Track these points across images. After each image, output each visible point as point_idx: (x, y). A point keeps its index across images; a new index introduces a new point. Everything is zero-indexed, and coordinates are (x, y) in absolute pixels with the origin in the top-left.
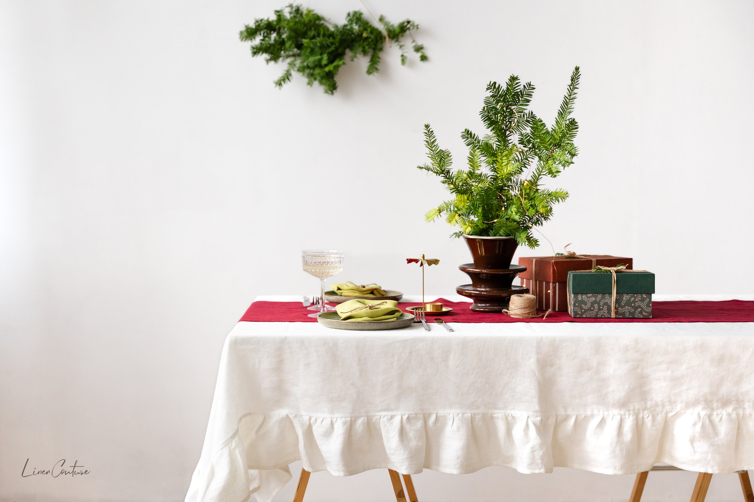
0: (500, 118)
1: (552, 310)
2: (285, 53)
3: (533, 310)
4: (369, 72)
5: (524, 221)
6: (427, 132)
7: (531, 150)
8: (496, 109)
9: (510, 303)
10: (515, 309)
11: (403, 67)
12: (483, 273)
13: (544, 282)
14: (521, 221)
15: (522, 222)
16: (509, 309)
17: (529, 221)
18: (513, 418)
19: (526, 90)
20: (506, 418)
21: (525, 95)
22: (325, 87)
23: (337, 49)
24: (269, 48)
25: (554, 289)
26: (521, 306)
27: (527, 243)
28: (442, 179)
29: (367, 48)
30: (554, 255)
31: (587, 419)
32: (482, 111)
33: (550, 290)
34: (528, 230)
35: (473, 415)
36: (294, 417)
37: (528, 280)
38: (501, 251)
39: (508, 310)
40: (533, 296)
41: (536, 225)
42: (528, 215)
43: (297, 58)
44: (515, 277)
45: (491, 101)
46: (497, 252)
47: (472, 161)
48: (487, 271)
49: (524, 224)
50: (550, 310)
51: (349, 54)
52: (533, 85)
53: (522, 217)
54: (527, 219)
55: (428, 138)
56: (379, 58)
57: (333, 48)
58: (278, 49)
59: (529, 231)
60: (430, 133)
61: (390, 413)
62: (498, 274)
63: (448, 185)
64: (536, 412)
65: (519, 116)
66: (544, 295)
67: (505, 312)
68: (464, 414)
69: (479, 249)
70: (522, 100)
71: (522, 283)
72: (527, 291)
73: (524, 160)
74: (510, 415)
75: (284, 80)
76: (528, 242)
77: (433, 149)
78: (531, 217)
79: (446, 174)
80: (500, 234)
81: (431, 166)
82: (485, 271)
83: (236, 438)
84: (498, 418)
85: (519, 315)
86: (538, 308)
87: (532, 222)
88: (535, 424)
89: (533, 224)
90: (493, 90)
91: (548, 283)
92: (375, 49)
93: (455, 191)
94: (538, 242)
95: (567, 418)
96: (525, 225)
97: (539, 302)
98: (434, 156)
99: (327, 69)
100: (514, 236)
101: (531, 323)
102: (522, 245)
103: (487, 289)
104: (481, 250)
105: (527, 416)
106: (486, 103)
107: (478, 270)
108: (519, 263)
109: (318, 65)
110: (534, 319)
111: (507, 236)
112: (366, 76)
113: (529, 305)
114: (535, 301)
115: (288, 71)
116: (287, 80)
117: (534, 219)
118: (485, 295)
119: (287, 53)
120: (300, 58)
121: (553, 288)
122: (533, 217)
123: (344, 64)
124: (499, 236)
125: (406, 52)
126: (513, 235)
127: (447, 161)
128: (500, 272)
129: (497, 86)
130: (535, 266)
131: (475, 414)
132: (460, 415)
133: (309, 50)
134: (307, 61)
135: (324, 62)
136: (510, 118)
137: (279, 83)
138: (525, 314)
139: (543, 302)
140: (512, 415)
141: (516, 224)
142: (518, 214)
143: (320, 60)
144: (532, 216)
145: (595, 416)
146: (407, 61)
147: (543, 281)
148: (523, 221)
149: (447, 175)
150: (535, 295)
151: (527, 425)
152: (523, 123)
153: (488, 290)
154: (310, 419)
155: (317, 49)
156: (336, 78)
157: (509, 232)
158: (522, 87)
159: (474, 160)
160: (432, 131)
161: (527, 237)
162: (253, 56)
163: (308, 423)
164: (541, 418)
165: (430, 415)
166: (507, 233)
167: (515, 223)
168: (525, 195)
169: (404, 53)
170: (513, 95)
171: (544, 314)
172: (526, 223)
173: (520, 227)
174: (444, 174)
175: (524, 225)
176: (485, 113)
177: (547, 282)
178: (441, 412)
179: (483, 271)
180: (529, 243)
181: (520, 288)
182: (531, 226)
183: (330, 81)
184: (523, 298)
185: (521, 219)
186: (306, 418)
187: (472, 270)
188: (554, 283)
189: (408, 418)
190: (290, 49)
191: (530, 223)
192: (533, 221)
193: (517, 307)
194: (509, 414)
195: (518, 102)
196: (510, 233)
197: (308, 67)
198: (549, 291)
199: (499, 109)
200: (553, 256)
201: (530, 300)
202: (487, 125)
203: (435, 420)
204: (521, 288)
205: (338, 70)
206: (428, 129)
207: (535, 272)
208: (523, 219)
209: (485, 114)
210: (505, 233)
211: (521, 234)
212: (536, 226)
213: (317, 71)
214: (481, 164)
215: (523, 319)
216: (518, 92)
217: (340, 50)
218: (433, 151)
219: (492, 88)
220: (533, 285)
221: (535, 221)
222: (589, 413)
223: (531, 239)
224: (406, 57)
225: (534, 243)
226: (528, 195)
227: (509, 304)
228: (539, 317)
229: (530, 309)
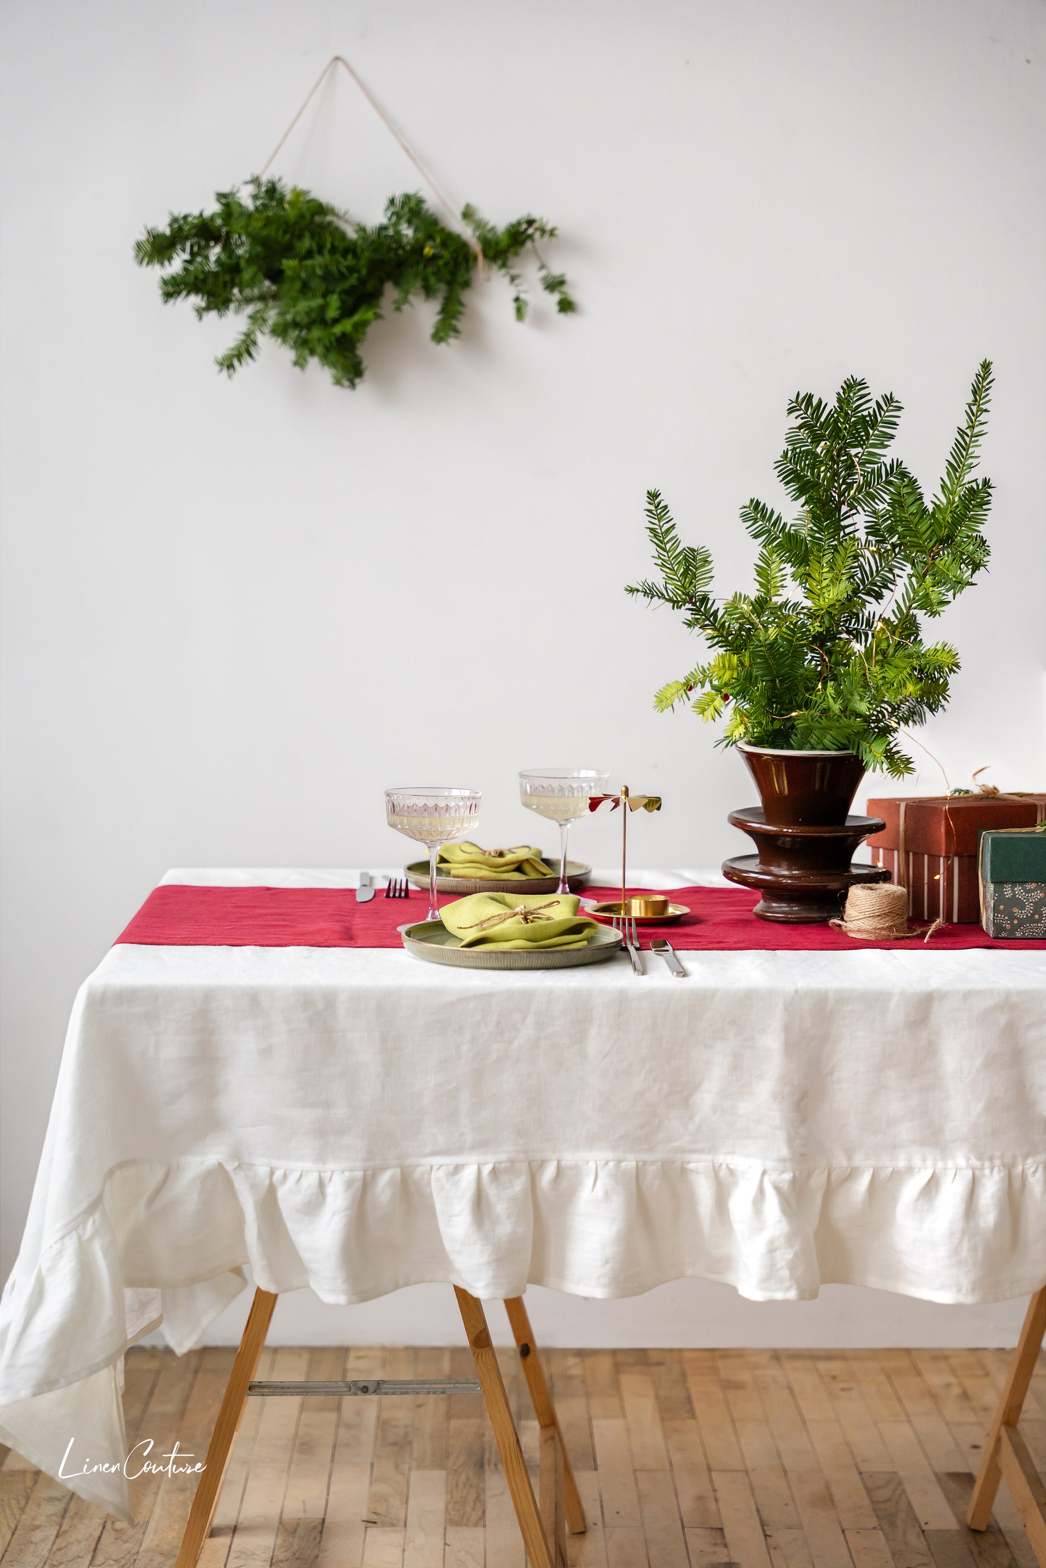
0: (825, 475)
1: (943, 920)
2: (241, 292)
3: (901, 920)
4: (439, 336)
5: (880, 715)
6: (652, 508)
7: (897, 550)
8: (816, 456)
9: (847, 905)
10: (858, 918)
11: (519, 326)
12: (785, 835)
13: (926, 857)
14: (873, 715)
15: (874, 718)
16: (845, 919)
17: (891, 714)
18: (732, 1172)
19: (883, 413)
20: (716, 1171)
21: (880, 424)
22: (333, 371)
23: (362, 282)
24: (204, 281)
25: (948, 871)
26: (872, 912)
27: (885, 766)
28: (689, 615)
29: (432, 280)
30: (949, 795)
31: (898, 1177)
32: (782, 459)
33: (939, 874)
34: (888, 735)
35: (640, 1164)
36: (235, 1169)
37: (889, 850)
38: (825, 784)
39: (842, 919)
40: (900, 888)
41: (907, 723)
42: (889, 700)
43: (271, 303)
44: (858, 844)
45: (802, 437)
46: (817, 786)
47: (763, 573)
48: (795, 831)
49: (878, 721)
50: (939, 921)
51: (391, 293)
52: (897, 402)
53: (874, 706)
54: (886, 710)
55: (656, 522)
56: (461, 304)
57: (353, 280)
58: (225, 284)
59: (891, 739)
60: (659, 511)
61: (450, 1161)
62: (819, 836)
63: (701, 630)
64: (783, 1160)
65: (870, 470)
66: (926, 886)
67: (836, 925)
68: (619, 1162)
69: (775, 779)
70: (876, 436)
71: (875, 857)
72: (885, 877)
73: (882, 572)
74: (724, 1166)
75: (239, 357)
76: (889, 762)
77: (668, 546)
78: (896, 706)
79: (698, 604)
80: (823, 745)
81: (660, 584)
82: (790, 831)
83: (97, 1216)
84: (698, 1173)
85: (867, 931)
86: (911, 915)
87: (898, 717)
88: (777, 1189)
89: (901, 722)
90: (806, 413)
91: (934, 859)
92: (451, 284)
93: (718, 643)
94: (912, 764)
95: (852, 1174)
96: (882, 724)
97: (913, 903)
98: (669, 562)
99: (338, 330)
100: (855, 750)
101: (895, 950)
102: (874, 771)
103: (794, 872)
104: (781, 781)
105: (762, 1170)
106: (790, 441)
107: (775, 829)
108: (868, 813)
109: (319, 319)
110: (902, 942)
111: (840, 749)
112: (432, 345)
113: (892, 909)
114: (905, 900)
115: (248, 335)
116: (246, 356)
117: (903, 710)
118: (790, 886)
119: (247, 292)
120: (277, 303)
121: (946, 871)
122: (899, 706)
123: (378, 316)
124: (823, 750)
125: (525, 292)
126: (853, 747)
127: (702, 575)
128: (825, 833)
129: (815, 402)
130: (905, 818)
131: (644, 1163)
132: (611, 1164)
133: (298, 285)
134: (292, 311)
135: (332, 313)
136: (849, 475)
137: (228, 363)
138: (882, 929)
139: (924, 902)
140: (729, 1166)
141: (861, 722)
142: (866, 700)
143: (323, 309)
144: (897, 704)
145: (916, 1170)
146: (529, 312)
147: (923, 854)
148: (877, 716)
149: (701, 607)
150: (904, 887)
151: (761, 1190)
152: (879, 486)
153: (796, 874)
154: (272, 1173)
155: (315, 283)
156: (361, 351)
157: (845, 741)
158: (873, 404)
159: (769, 572)
160: (666, 507)
161: (886, 751)
162: (166, 302)
163: (267, 1182)
164: (792, 1174)
165: (543, 1164)
166: (840, 742)
167: (858, 719)
168: (877, 653)
169: (519, 292)
170: (855, 423)
171: (925, 929)
172: (884, 719)
173: (870, 729)
174: (694, 604)
175: (879, 723)
176: (789, 464)
177: (934, 856)
178: (569, 1158)
179: (785, 830)
180: (891, 765)
181: (870, 869)
182: (895, 725)
183: (345, 357)
184: (877, 892)
185: (871, 711)
186: (262, 1171)
187: (758, 825)
188: (947, 857)
189: (494, 1172)
190: (252, 283)
191: (894, 718)
192: (900, 715)
193: (863, 914)
194: (721, 1165)
195: (864, 438)
196: (847, 742)
197: (296, 325)
198: (937, 877)
199: (822, 455)
200: (947, 796)
201: (892, 898)
202: (794, 493)
203: (555, 1175)
204: (873, 869)
205: (364, 333)
206: (656, 501)
207: (905, 834)
208: (877, 711)
209: (788, 466)
210: (835, 741)
211: (873, 745)
212: (907, 726)
213: (316, 333)
214: (784, 583)
215: (876, 941)
216: (864, 417)
217: (370, 286)
218: (668, 552)
219: (803, 407)
220: (901, 864)
221: (905, 716)
222: (902, 1163)
223: (896, 756)
224: (525, 303)
225: (902, 766)
226: (883, 656)
227: (844, 907)
228: (914, 937)
229: (894, 917)
